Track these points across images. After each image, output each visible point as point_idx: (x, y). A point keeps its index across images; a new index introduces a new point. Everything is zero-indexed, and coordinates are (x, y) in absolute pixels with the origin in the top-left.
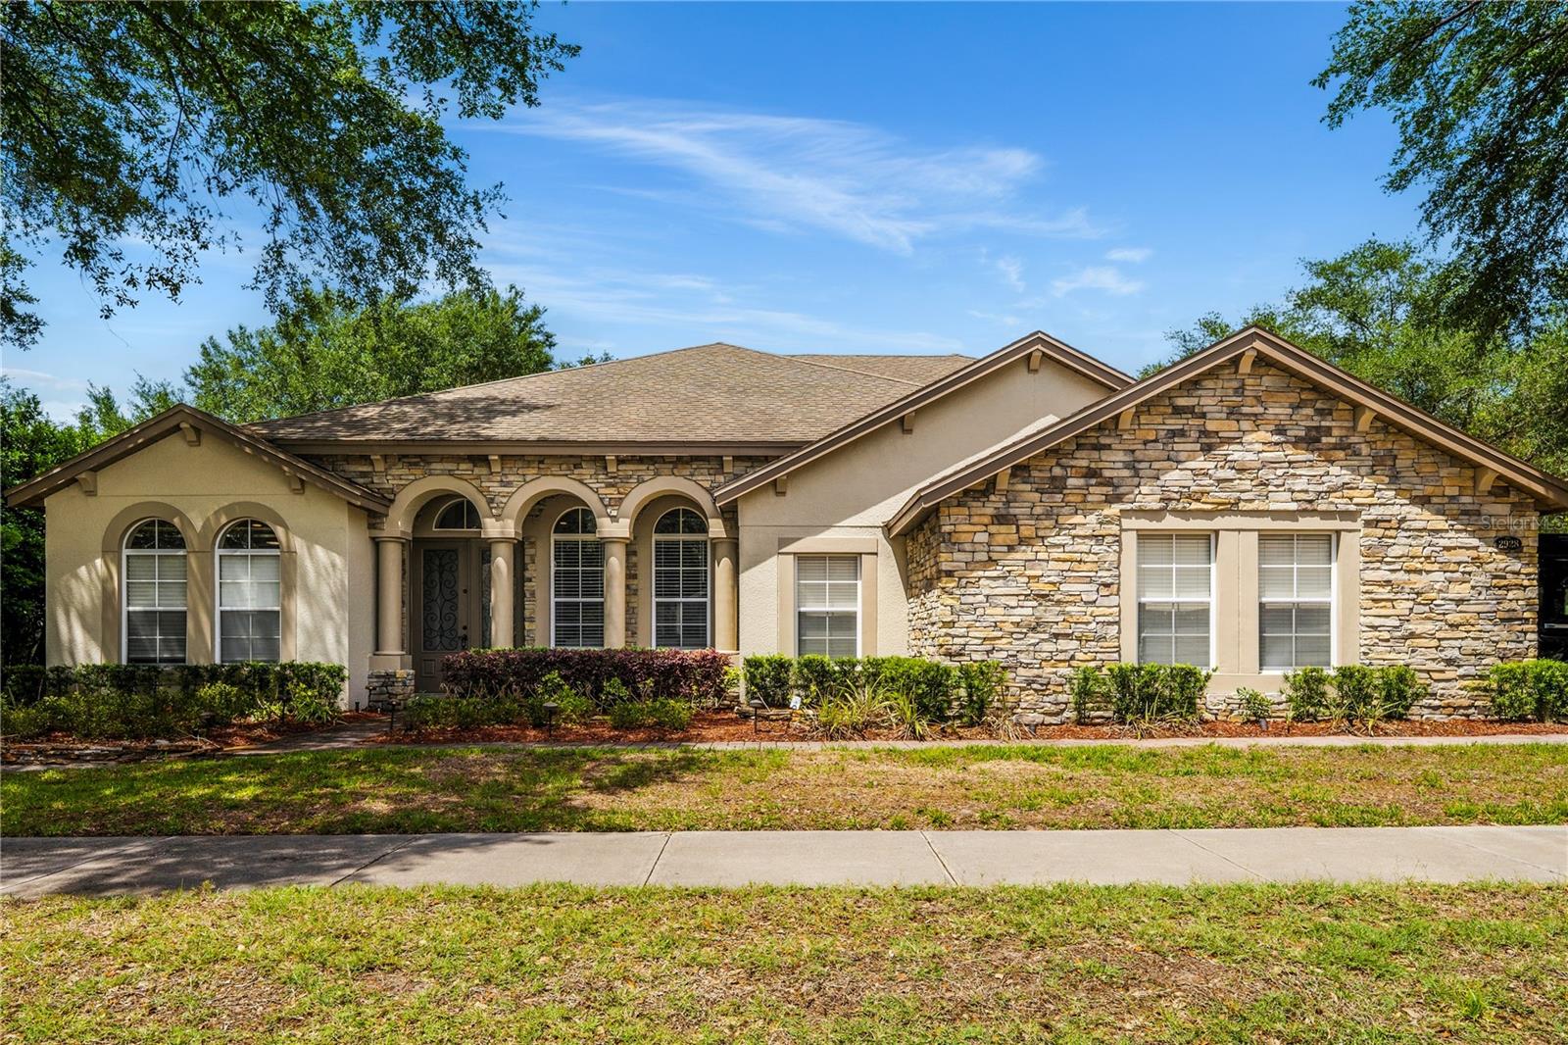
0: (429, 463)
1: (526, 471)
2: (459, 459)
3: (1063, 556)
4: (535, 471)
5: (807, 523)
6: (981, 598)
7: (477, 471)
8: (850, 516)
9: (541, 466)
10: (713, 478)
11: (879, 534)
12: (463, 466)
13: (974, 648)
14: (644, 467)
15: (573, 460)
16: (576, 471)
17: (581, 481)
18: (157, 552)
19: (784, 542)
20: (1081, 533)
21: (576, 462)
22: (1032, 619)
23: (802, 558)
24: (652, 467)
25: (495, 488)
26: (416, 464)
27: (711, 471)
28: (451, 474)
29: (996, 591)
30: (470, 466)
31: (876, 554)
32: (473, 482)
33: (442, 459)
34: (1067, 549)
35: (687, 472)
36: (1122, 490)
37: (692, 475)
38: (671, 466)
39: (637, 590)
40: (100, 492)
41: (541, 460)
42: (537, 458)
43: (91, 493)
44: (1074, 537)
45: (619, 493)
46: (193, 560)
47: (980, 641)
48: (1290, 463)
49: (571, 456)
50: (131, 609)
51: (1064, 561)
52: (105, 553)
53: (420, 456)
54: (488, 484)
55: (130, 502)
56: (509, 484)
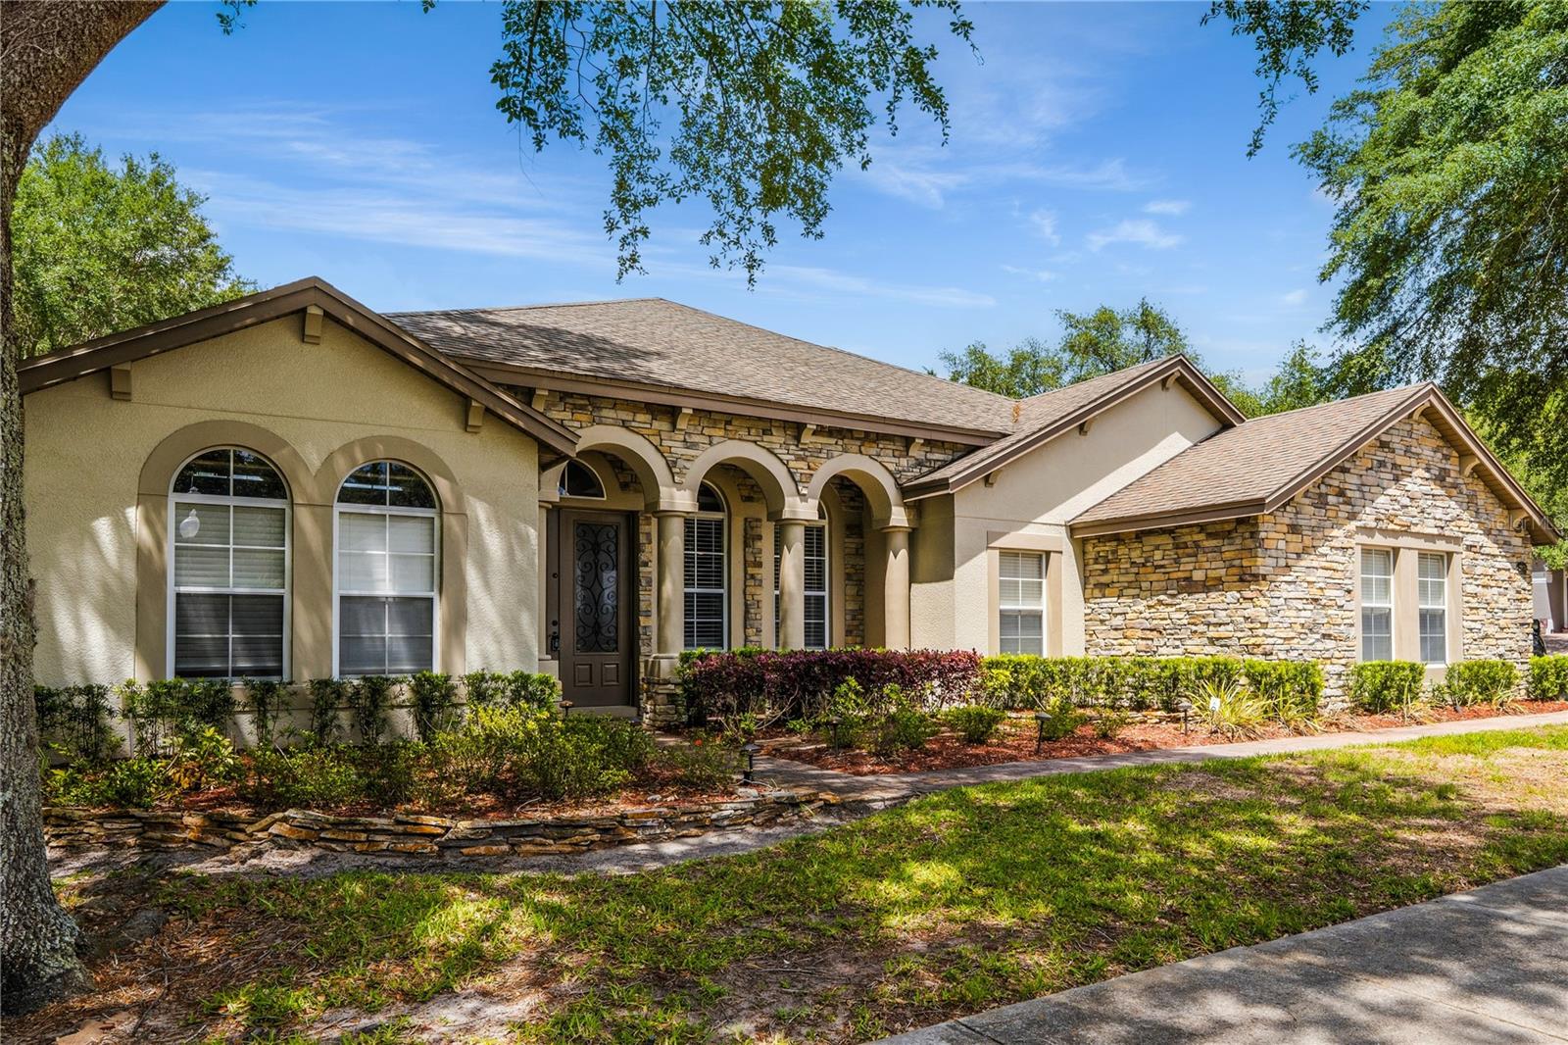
0: (600, 408)
1: (712, 432)
2: (635, 407)
3: (1328, 565)
4: (722, 433)
5: (1010, 517)
6: (1282, 601)
7: (656, 424)
8: (1042, 514)
9: (729, 427)
10: (896, 460)
11: (1063, 533)
12: (640, 417)
13: (1279, 647)
14: (833, 441)
15: (762, 425)
16: (766, 438)
17: (770, 451)
18: (232, 501)
19: (991, 536)
20: (1337, 545)
21: (766, 426)
22: (1311, 620)
23: (1007, 554)
24: (840, 442)
25: (679, 449)
26: (582, 408)
27: (896, 453)
28: (624, 424)
29: (1292, 595)
30: (648, 418)
31: (1061, 552)
32: (651, 438)
33: (616, 403)
34: (1329, 558)
35: (873, 451)
36: (1356, 509)
37: (879, 455)
38: (858, 443)
39: (761, 581)
40: (135, 396)
41: (729, 419)
42: (725, 417)
43: (125, 397)
44: (1332, 548)
45: (809, 468)
46: (305, 517)
47: (1281, 641)
48: (1433, 495)
49: (760, 419)
50: (183, 589)
51: (1327, 569)
52: (142, 498)
53: (588, 397)
54: (670, 443)
55: (193, 417)
56: (693, 446)
